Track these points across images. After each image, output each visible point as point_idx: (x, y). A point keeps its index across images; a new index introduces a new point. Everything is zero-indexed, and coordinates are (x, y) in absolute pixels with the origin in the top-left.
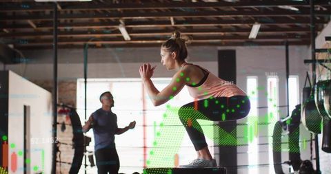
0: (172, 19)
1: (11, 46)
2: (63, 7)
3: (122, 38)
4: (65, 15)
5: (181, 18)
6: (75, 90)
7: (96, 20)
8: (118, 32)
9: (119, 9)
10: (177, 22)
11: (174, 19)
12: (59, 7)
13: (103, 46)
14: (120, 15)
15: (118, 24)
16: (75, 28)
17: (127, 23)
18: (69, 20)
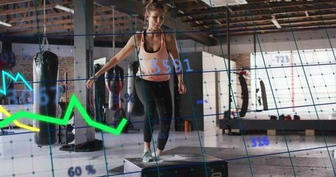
0: (306, 12)
1: (211, 36)
2: (233, 10)
3: (275, 27)
4: (236, 15)
5: (313, 11)
6: (249, 60)
7: (260, 16)
8: (272, 23)
9: (270, 9)
10: (310, 14)
11: (308, 13)
12: (231, 10)
13: (266, 33)
14: (272, 13)
15: (271, 18)
16: (248, 22)
17: (277, 17)
18: (244, 18)
